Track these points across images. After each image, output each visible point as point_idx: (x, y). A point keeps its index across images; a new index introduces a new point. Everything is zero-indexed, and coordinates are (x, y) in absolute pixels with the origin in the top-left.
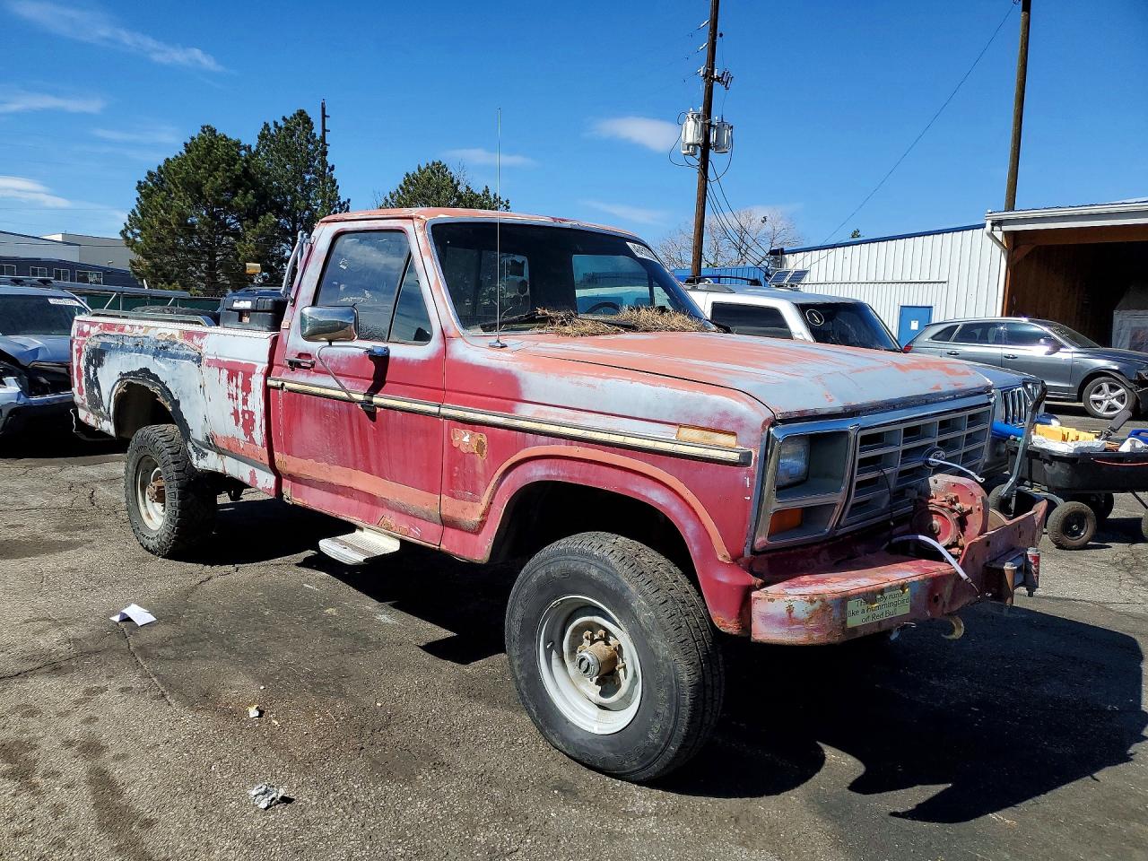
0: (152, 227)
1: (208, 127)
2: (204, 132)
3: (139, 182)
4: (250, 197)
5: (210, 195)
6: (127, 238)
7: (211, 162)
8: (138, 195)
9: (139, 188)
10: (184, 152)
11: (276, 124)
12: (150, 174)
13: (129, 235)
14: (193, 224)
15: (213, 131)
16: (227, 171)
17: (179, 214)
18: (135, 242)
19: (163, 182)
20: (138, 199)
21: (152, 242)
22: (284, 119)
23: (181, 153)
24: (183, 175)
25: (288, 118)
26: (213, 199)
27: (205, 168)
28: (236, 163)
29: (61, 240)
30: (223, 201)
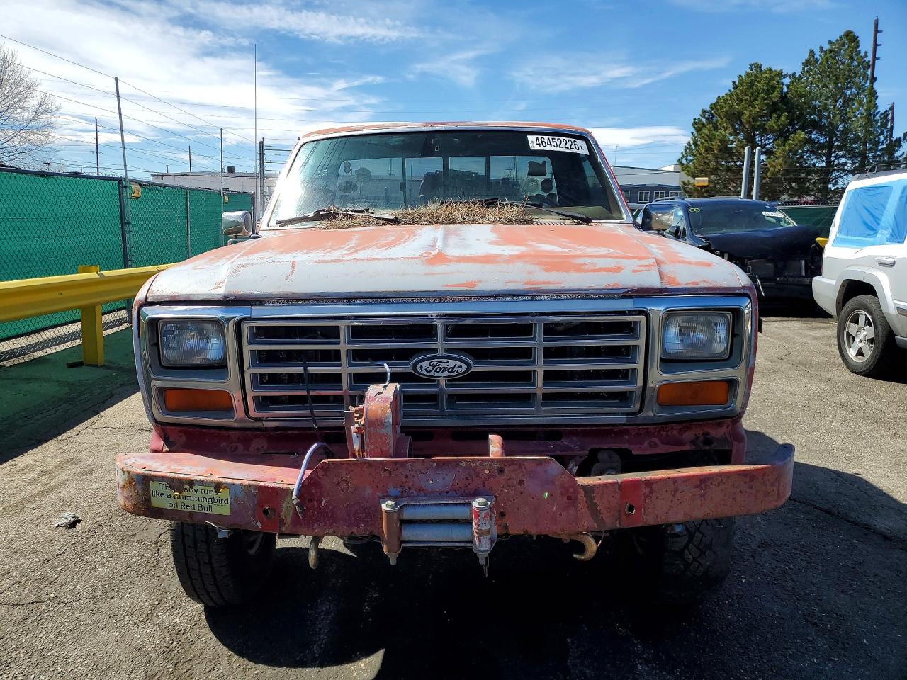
0: (700, 154)
1: (755, 64)
2: (752, 69)
3: (695, 119)
4: (783, 119)
5: (748, 122)
6: (682, 164)
7: (752, 94)
8: (693, 130)
9: (694, 124)
10: (733, 90)
11: (821, 48)
12: (703, 111)
13: (684, 161)
14: (732, 148)
15: (759, 67)
16: (765, 99)
17: (720, 141)
18: (687, 166)
19: (713, 116)
20: (692, 133)
21: (700, 165)
22: (830, 42)
23: (730, 91)
24: (727, 108)
25: (834, 41)
26: (750, 125)
27: (746, 100)
28: (774, 91)
29: (672, 170)
30: (759, 126)
